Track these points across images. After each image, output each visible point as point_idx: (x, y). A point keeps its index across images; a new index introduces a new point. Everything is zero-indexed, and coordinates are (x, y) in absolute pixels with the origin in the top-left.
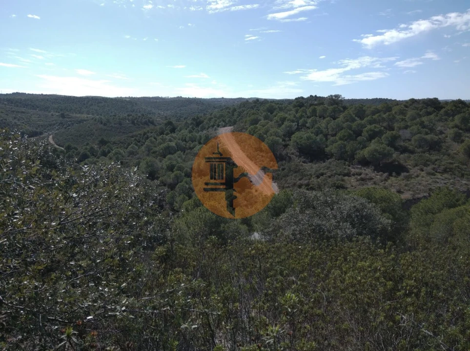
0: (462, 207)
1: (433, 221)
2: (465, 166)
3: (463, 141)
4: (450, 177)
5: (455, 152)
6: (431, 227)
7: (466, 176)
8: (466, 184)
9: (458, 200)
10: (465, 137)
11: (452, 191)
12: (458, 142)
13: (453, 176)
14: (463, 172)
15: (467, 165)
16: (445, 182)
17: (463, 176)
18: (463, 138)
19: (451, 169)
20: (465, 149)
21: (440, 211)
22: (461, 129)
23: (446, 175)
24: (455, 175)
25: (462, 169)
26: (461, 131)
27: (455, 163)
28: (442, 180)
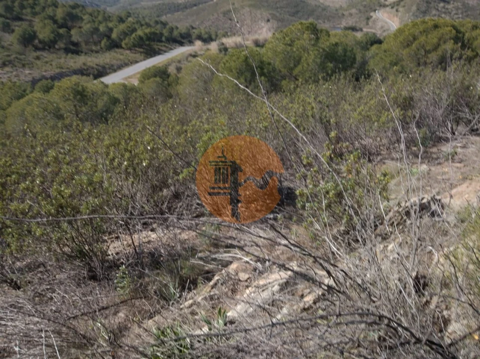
0: (30, 96)
1: (6, 117)
2: (24, 56)
3: (13, 31)
4: (11, 70)
5: (8, 43)
6: (6, 123)
7: (27, 66)
8: (30, 74)
9: (25, 91)
10: (15, 26)
11: (15, 82)
12: (9, 33)
13: (15, 68)
14: (23, 62)
15: (25, 55)
16: (8, 75)
17: (24, 66)
18: (13, 27)
19: (10, 62)
20: (18, 39)
21: (9, 105)
22: (7, 18)
23: (7, 69)
24: (16, 66)
25: (20, 60)
26: (8, 21)
27: (12, 55)
28: (5, 74)
